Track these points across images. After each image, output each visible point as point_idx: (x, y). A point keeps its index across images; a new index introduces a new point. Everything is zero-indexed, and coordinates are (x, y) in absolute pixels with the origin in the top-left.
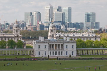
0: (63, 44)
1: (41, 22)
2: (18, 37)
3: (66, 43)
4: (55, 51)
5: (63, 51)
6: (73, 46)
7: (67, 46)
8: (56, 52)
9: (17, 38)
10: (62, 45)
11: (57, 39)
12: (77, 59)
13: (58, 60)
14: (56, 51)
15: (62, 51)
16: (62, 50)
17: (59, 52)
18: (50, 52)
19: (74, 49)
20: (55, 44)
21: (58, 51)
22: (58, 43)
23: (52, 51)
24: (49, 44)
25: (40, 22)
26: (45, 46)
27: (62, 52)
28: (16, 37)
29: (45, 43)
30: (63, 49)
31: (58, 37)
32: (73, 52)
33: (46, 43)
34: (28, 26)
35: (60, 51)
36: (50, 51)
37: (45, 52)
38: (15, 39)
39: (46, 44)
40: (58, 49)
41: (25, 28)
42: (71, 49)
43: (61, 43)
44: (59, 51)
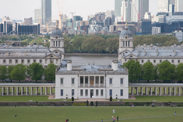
0: (104, 76)
1: (149, 14)
2: (52, 56)
3: (109, 74)
4: (89, 89)
5: (104, 89)
6: (122, 80)
7: (111, 80)
8: (92, 91)
9: (50, 59)
10: (102, 78)
11: (126, 60)
12: (122, 104)
13: (87, 105)
14: (92, 89)
15: (102, 89)
16: (102, 87)
17: (97, 91)
18: (82, 91)
19: (124, 86)
20: (90, 77)
21: (95, 89)
22: (95, 74)
23: (84, 89)
24: (80, 76)
25: (146, 13)
26: (73, 80)
27: (102, 91)
28: (48, 57)
29: (71, 74)
30: (104, 85)
31: (128, 57)
32: (122, 91)
33: (74, 74)
34: (118, 23)
35: (100, 89)
36: (82, 89)
37: (73, 90)
38: (46, 60)
39: (73, 76)
40: (95, 85)
41: (111, 28)
42: (119, 86)
43: (100, 74)
44: (97, 89)
